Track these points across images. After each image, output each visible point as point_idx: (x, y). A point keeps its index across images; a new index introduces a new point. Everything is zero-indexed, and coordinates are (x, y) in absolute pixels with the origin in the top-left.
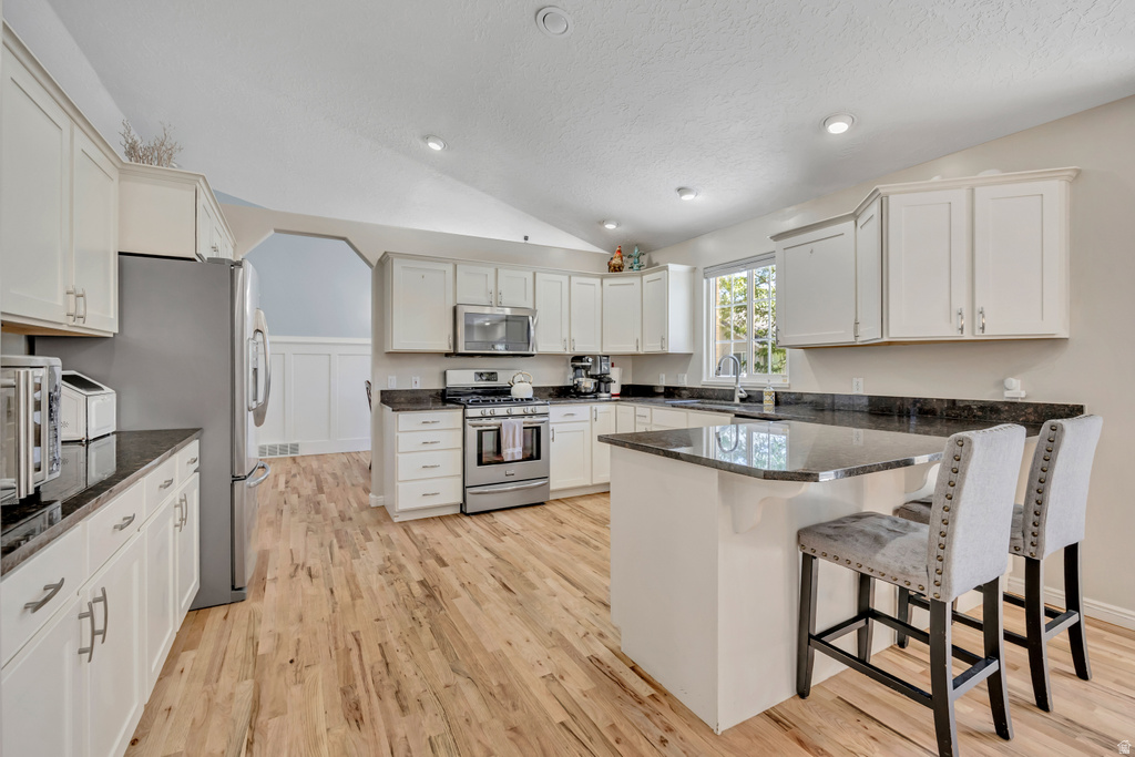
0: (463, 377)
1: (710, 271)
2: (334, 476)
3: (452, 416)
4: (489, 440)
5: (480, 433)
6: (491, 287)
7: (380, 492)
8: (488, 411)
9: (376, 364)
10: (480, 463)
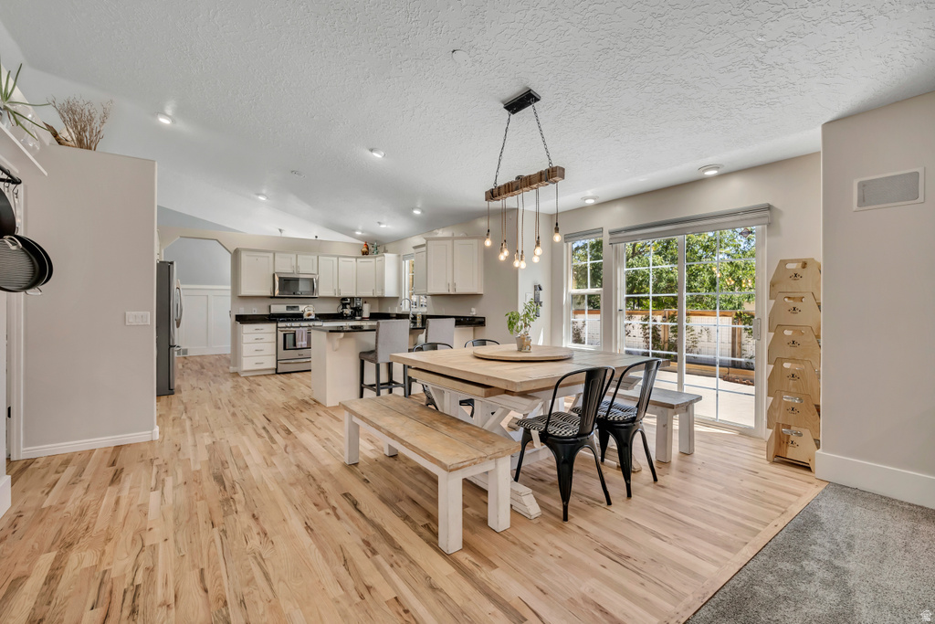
0: (279, 308)
1: (405, 258)
2: (210, 363)
3: (271, 327)
4: (290, 338)
5: (285, 335)
6: (294, 263)
7: (235, 365)
8: (289, 324)
9: (233, 302)
10: (285, 349)
